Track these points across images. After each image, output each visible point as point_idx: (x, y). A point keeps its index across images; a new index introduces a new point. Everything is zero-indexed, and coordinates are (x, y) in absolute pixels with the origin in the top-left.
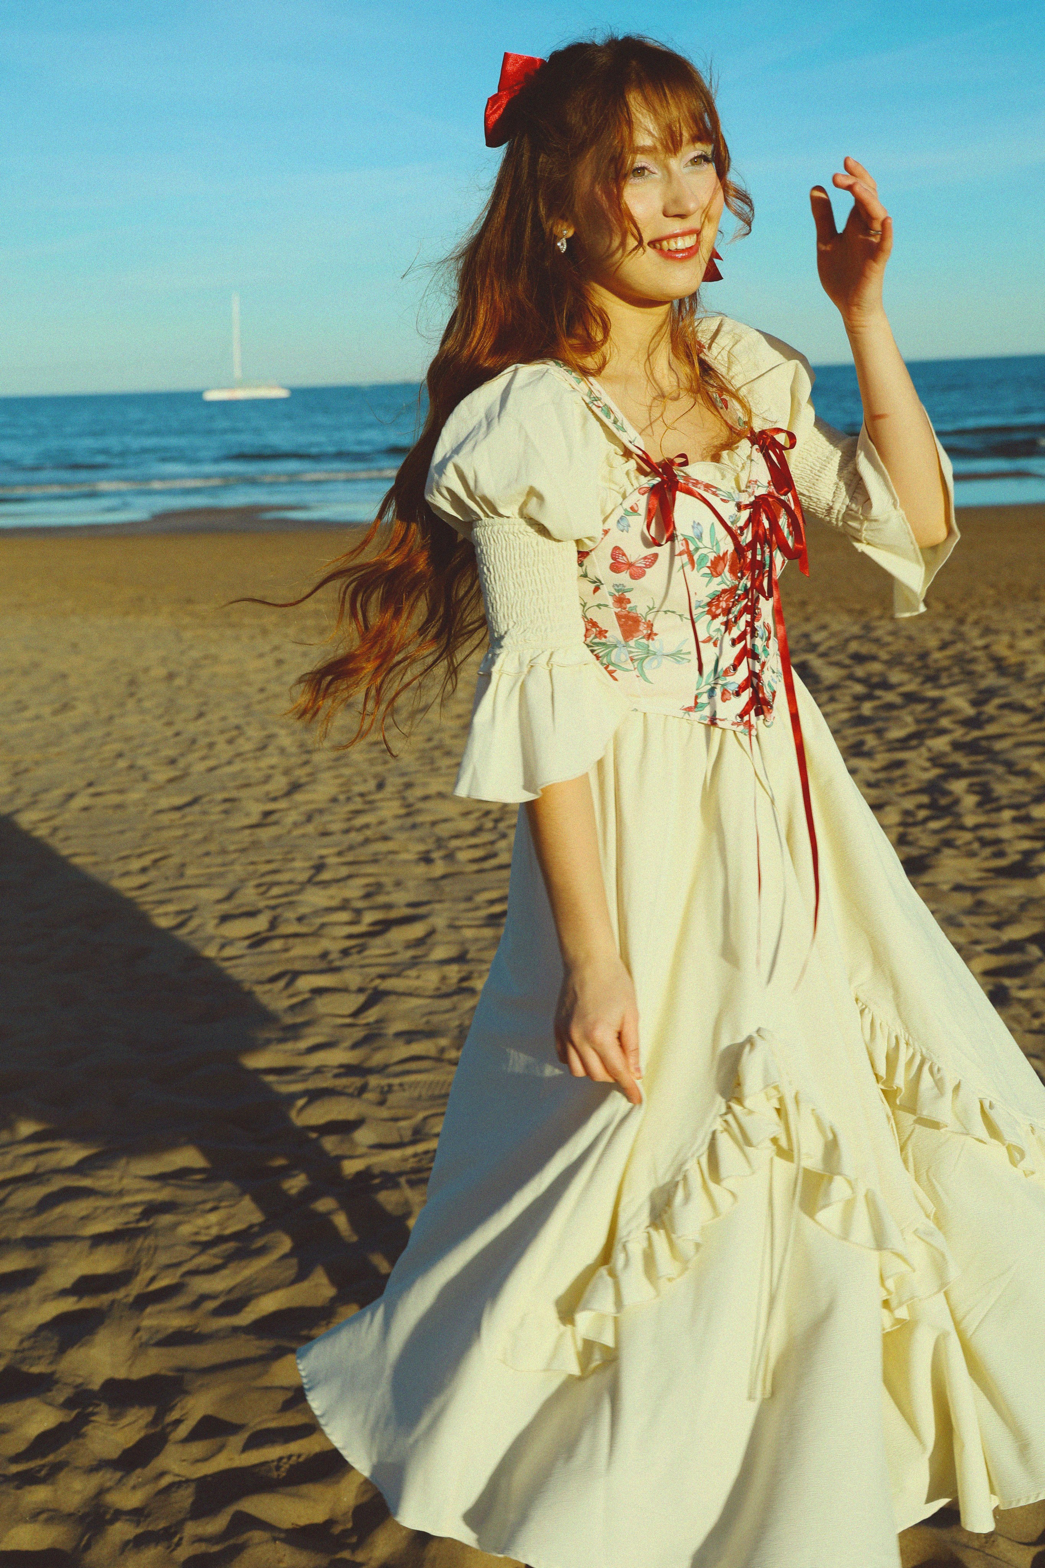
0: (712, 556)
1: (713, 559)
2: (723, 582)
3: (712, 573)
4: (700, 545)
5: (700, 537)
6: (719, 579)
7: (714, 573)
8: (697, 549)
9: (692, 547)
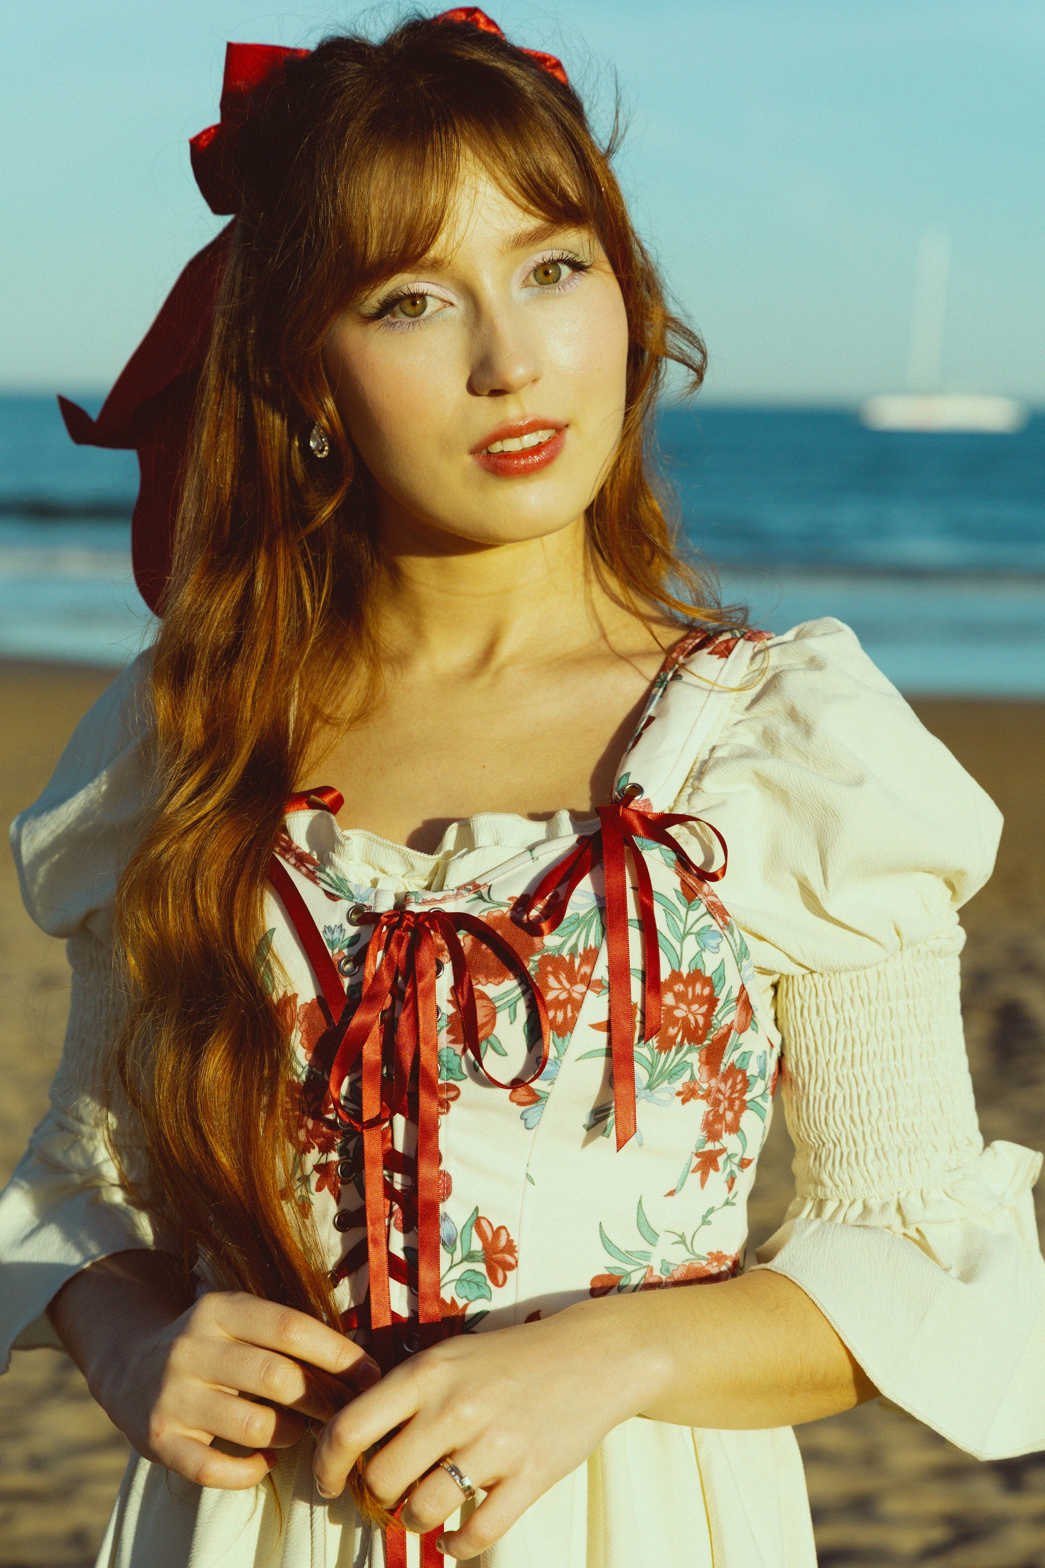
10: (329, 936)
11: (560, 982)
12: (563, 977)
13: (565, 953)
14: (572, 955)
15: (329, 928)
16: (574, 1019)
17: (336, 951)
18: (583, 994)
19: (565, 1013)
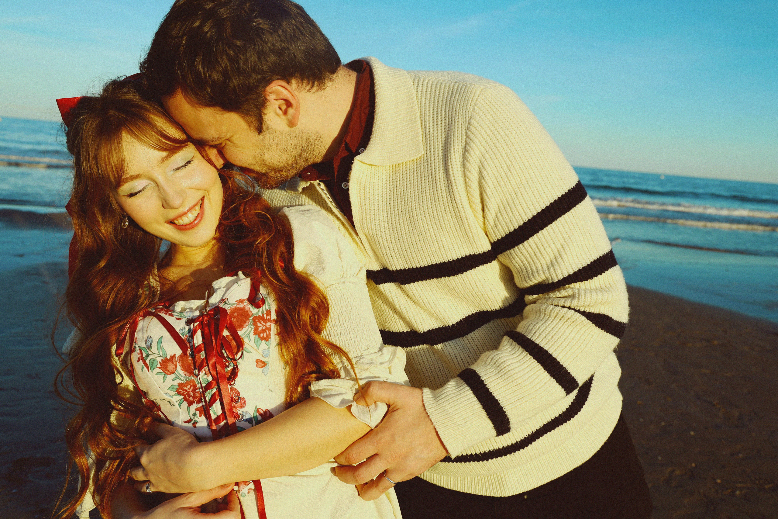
0: (160, 359)
1: (161, 362)
2: (177, 378)
3: (164, 372)
4: (150, 353)
5: (149, 347)
6: (173, 376)
7: (166, 371)
8: (148, 356)
9: (144, 355)
10: (181, 332)
11: (262, 324)
12: (262, 322)
13: (260, 314)
14: (263, 314)
15: (181, 329)
16: (270, 334)
17: (185, 336)
18: (270, 325)
19: (266, 333)
